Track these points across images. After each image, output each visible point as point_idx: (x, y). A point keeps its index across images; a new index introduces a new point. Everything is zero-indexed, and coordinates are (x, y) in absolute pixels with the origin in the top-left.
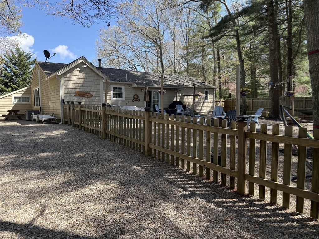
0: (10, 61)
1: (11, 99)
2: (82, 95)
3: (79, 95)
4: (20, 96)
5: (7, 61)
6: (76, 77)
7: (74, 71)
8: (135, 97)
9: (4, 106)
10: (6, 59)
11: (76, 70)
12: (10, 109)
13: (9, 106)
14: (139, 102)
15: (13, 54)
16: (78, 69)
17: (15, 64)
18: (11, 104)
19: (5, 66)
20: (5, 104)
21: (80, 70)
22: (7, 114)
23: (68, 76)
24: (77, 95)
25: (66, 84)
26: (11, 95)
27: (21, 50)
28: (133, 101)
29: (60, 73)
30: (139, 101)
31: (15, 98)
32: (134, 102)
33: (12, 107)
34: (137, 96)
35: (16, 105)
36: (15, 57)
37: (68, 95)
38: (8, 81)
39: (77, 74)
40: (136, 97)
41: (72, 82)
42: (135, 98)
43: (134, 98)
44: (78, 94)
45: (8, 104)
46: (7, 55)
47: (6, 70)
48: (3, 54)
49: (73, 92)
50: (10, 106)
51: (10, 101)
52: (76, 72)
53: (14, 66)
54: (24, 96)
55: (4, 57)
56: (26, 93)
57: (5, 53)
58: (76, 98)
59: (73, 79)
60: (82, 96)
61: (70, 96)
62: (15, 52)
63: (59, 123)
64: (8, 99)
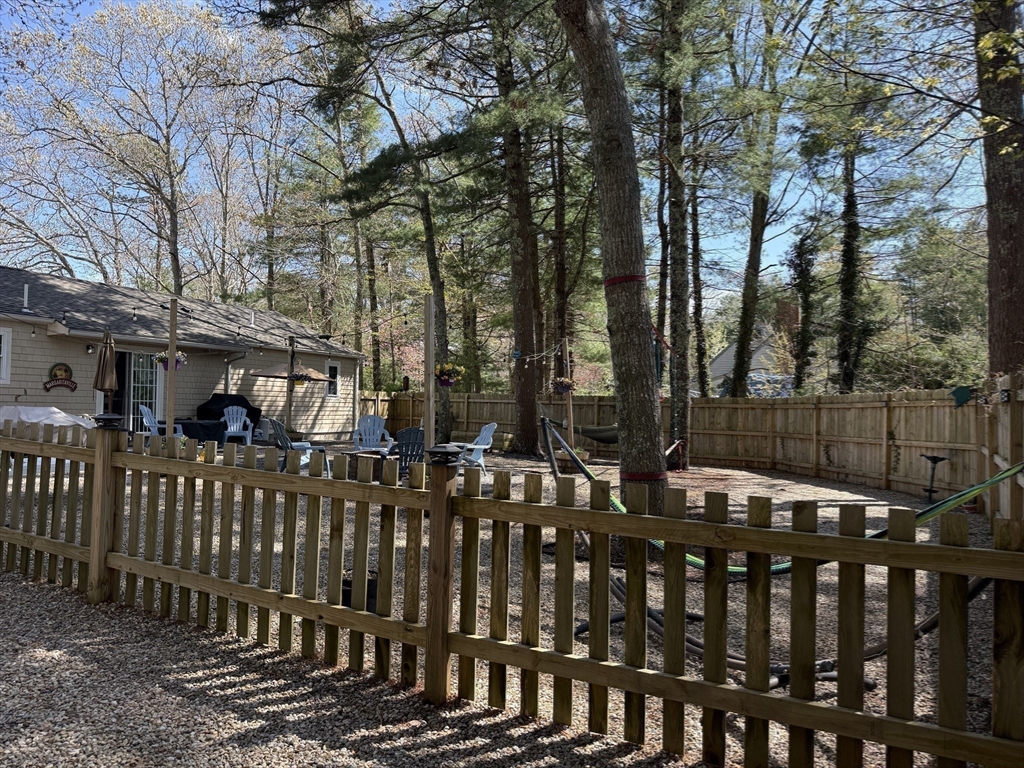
8: (58, 373)
14: (74, 394)
28: (48, 390)
30: (73, 390)
32: (53, 392)
34: (68, 370)
40: (60, 374)
42: (56, 376)
43: (53, 376)
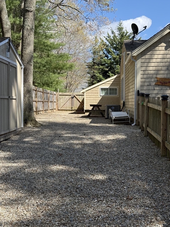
0: (111, 45)
1: (97, 91)
2: (167, 83)
3: (162, 84)
4: (108, 87)
5: (107, 46)
6: (160, 56)
7: (157, 48)
9: (91, 99)
10: (108, 43)
11: (160, 45)
12: (96, 103)
13: (95, 99)
15: (115, 36)
16: (163, 44)
17: (115, 48)
18: (97, 97)
19: (105, 52)
20: (91, 97)
21: (165, 45)
22: (91, 109)
23: (147, 56)
24: (159, 84)
25: (143, 69)
26: (98, 86)
27: (124, 30)
29: (136, 53)
31: (102, 89)
33: (98, 101)
35: (103, 98)
36: (117, 39)
37: (146, 84)
38: (108, 69)
39: (162, 52)
41: (153, 64)
44: (160, 82)
45: (94, 97)
46: (108, 39)
47: (107, 56)
48: (105, 37)
49: (153, 80)
50: (97, 99)
51: (96, 93)
52: (160, 48)
53: (114, 51)
54: (112, 87)
55: (105, 41)
56: (114, 83)
57: (107, 36)
58: (157, 88)
59: (154, 60)
60: (166, 85)
61: (148, 85)
62: (117, 33)
63: (131, 125)
64: (95, 91)
